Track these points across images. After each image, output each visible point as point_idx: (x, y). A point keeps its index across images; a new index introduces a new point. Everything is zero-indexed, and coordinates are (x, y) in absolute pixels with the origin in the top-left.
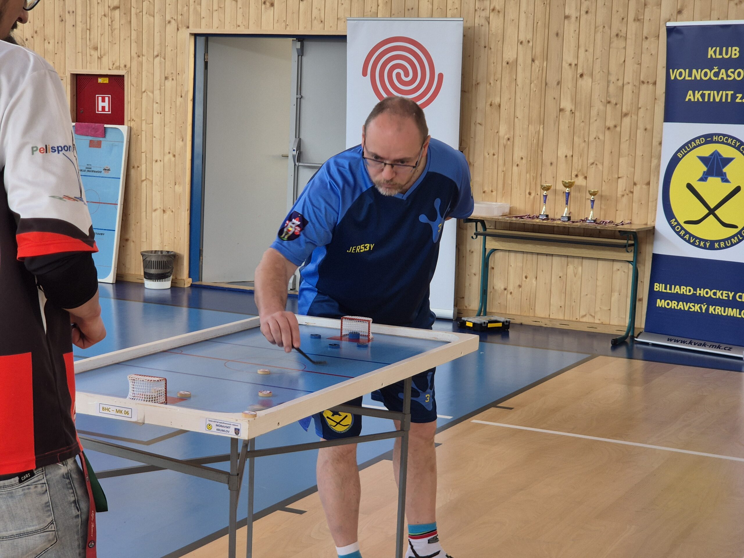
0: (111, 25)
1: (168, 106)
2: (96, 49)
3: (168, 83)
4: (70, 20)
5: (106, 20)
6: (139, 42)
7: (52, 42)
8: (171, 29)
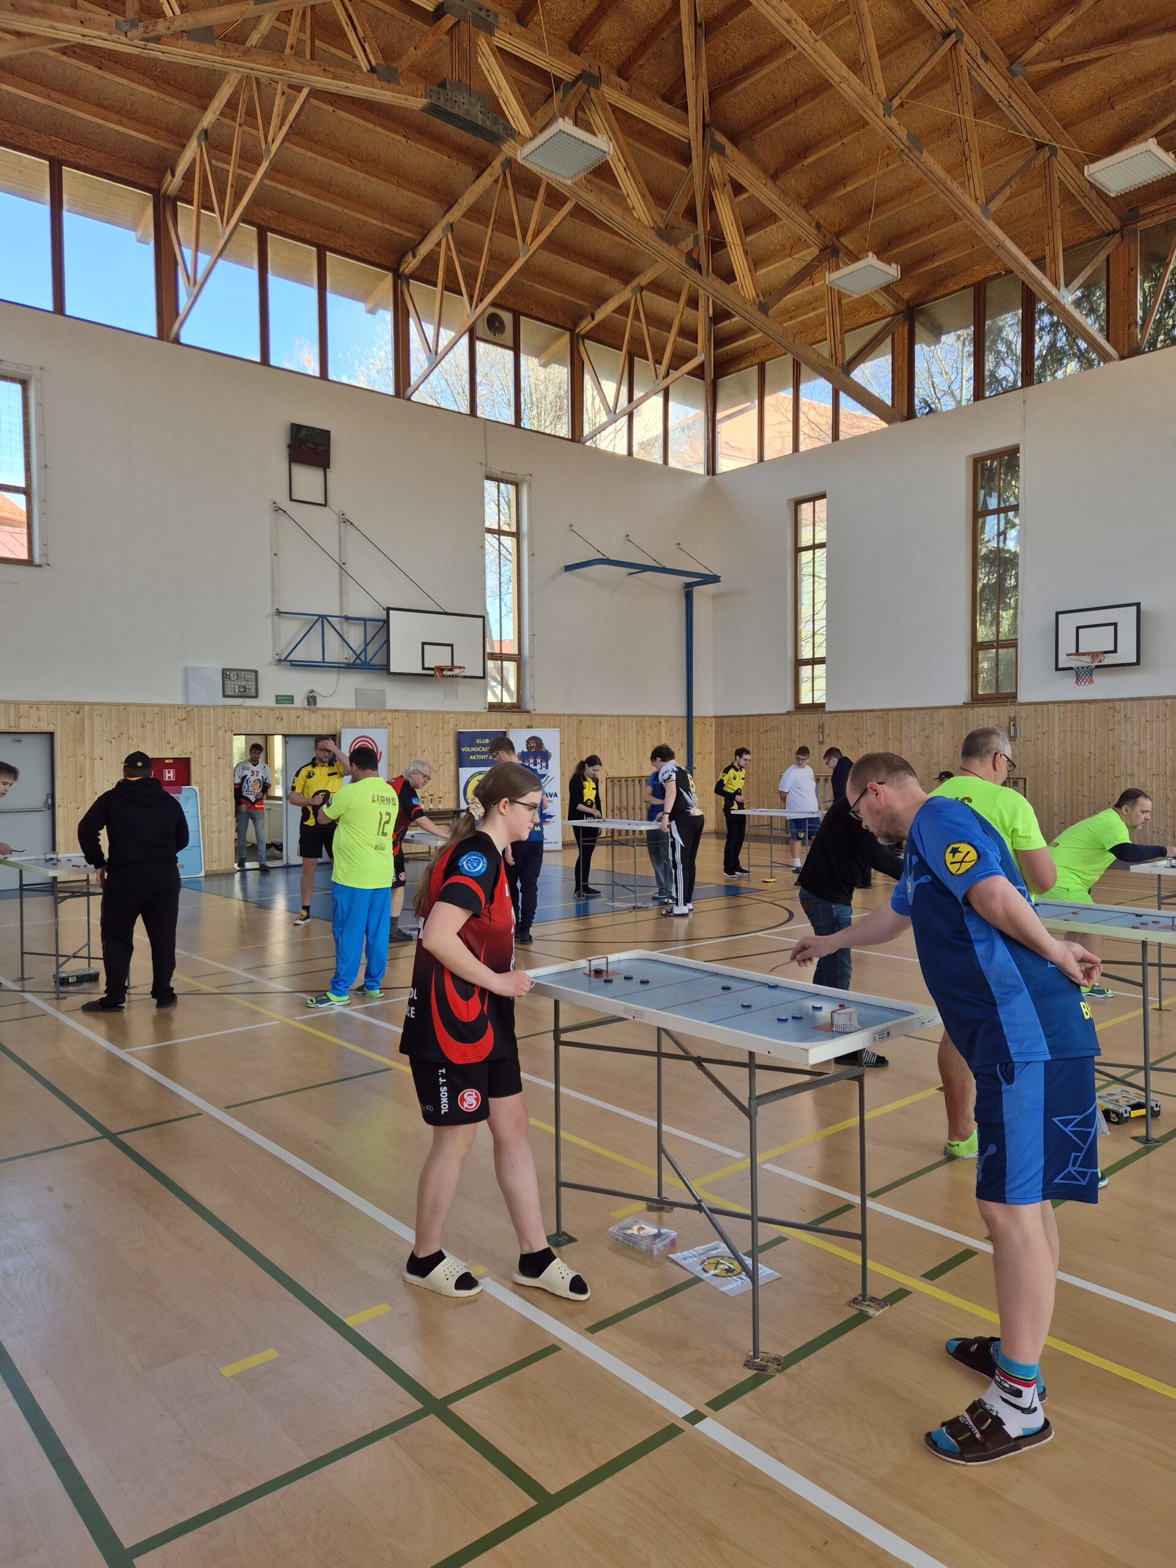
0: (180, 729)
1: (221, 774)
2: (169, 743)
3: (221, 761)
4: (149, 727)
5: (177, 727)
6: (200, 738)
7: (135, 740)
8: (221, 732)
